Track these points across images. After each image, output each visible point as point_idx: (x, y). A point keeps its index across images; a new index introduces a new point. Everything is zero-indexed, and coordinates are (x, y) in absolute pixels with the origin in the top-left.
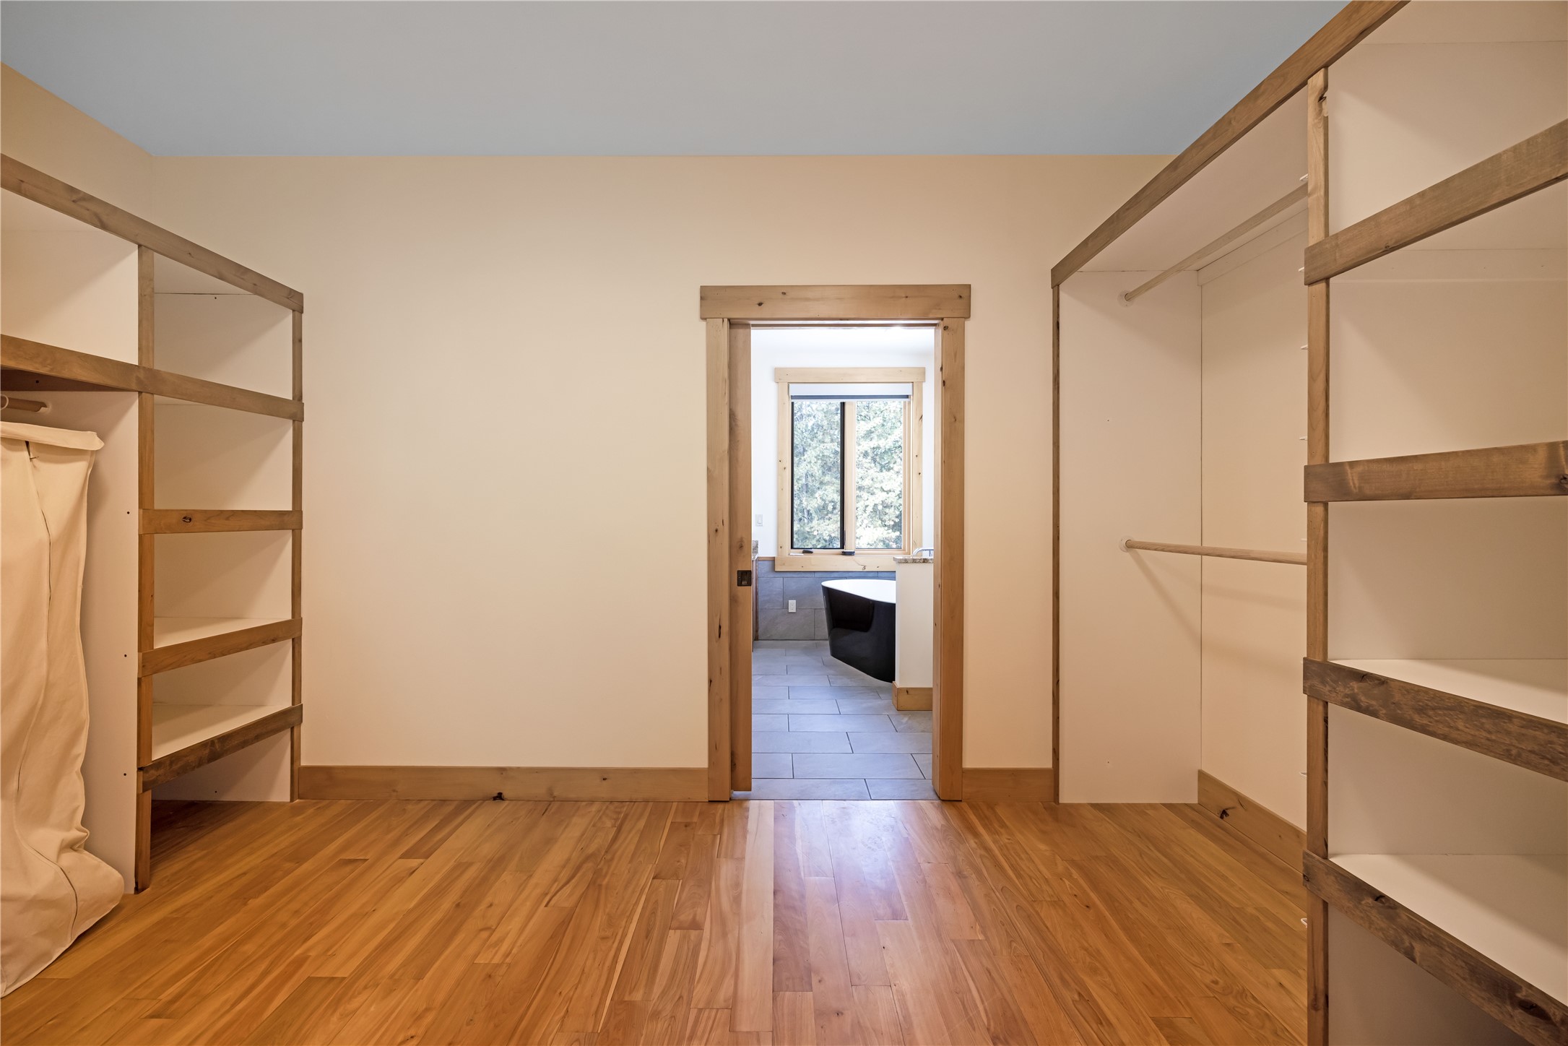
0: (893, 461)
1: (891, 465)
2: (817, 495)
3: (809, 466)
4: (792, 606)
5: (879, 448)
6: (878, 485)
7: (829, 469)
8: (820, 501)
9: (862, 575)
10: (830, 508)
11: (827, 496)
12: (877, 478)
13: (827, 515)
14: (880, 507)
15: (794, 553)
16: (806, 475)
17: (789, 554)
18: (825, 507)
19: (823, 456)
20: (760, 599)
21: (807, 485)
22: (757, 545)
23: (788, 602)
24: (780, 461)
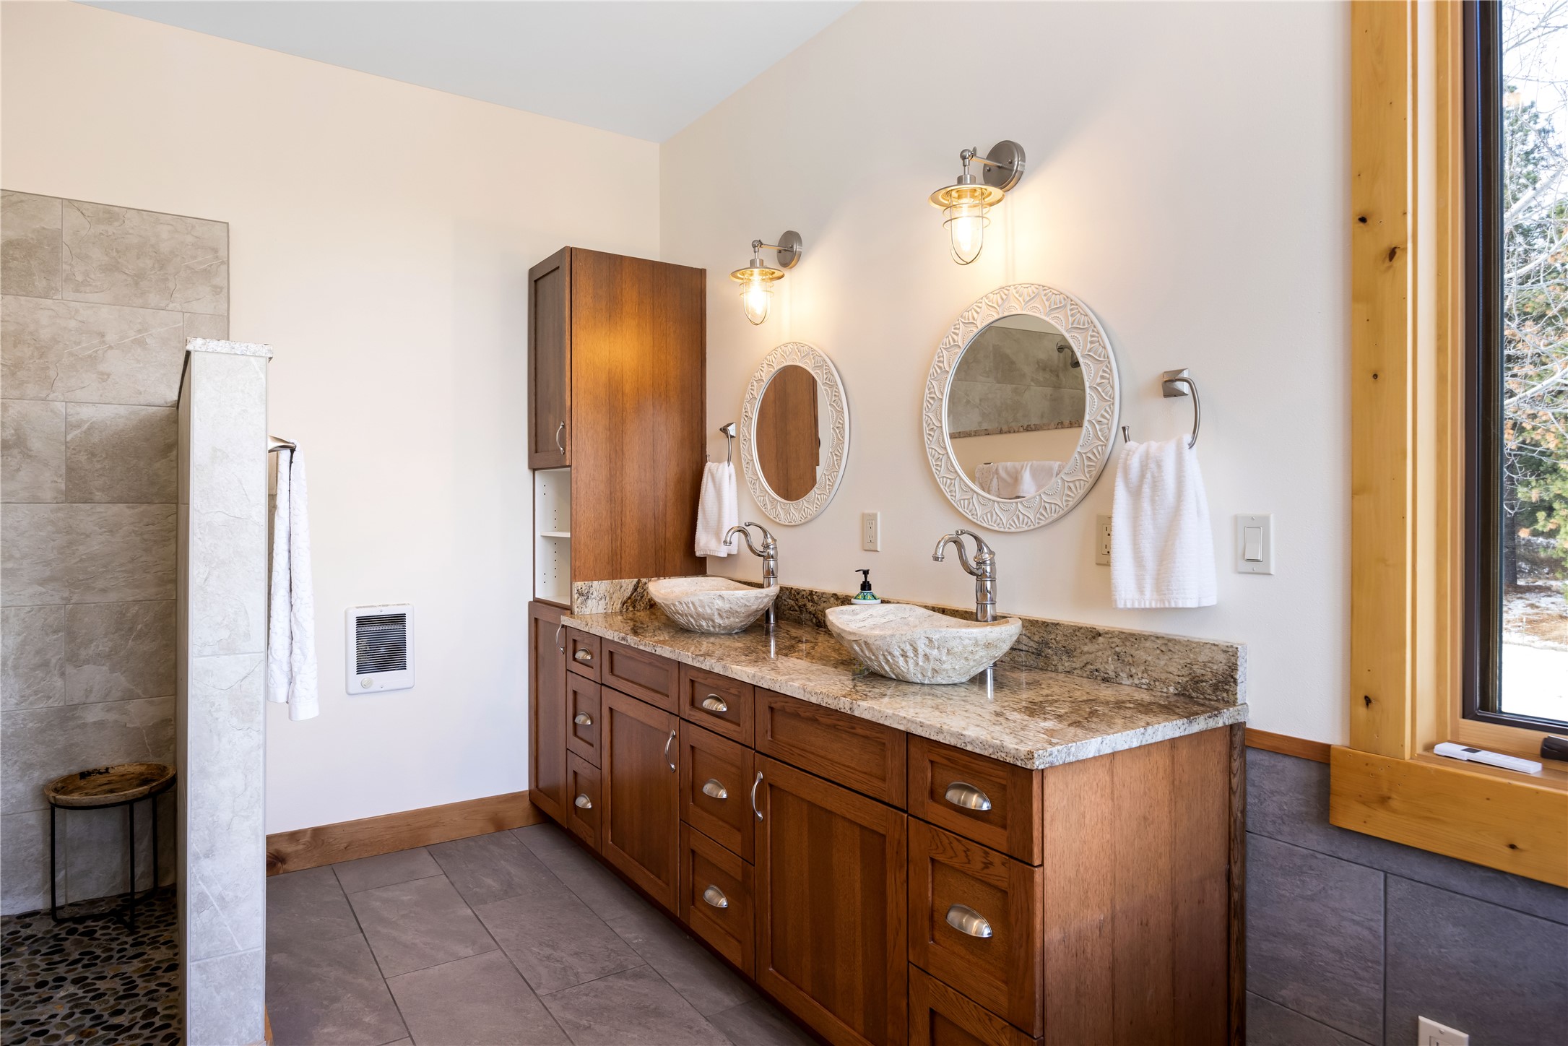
17: (1430, 748)
23: (1416, 1024)
24: (1363, 220)
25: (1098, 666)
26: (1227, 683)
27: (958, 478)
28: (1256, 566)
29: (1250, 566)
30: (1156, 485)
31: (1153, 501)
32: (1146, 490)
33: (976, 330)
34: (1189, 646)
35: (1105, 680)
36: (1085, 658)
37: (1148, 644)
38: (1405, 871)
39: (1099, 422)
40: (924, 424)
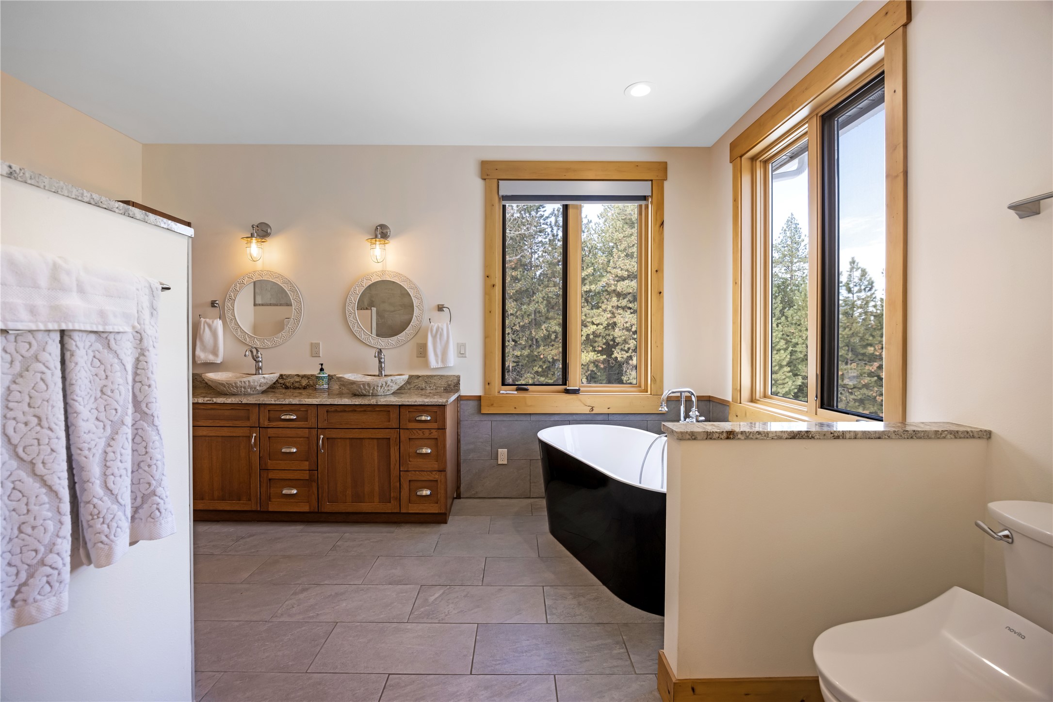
0: (601, 301)
1: (600, 305)
2: (543, 327)
3: (537, 305)
4: (503, 454)
5: (590, 291)
6: (589, 320)
7: (553, 308)
8: (545, 331)
9: (590, 417)
10: (553, 337)
11: (551, 328)
12: (589, 314)
13: (551, 342)
14: (591, 337)
15: (506, 391)
16: (535, 311)
17: (499, 392)
18: (549, 336)
19: (548, 297)
20: (463, 447)
21: (535, 319)
22: (459, 381)
23: (498, 451)
24: (488, 277)
25: (419, 386)
26: (457, 385)
27: (363, 331)
28: (463, 355)
29: (461, 355)
30: (441, 335)
31: (440, 339)
32: (438, 336)
33: (371, 283)
34: (447, 377)
35: (422, 389)
36: (415, 384)
37: (435, 378)
38: (495, 420)
39: (419, 316)
40: (347, 312)
